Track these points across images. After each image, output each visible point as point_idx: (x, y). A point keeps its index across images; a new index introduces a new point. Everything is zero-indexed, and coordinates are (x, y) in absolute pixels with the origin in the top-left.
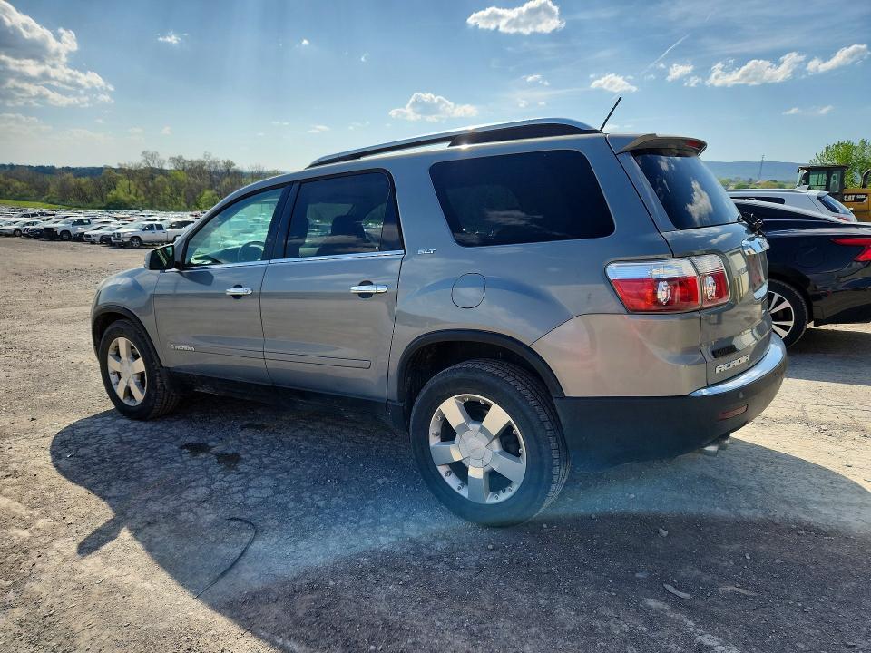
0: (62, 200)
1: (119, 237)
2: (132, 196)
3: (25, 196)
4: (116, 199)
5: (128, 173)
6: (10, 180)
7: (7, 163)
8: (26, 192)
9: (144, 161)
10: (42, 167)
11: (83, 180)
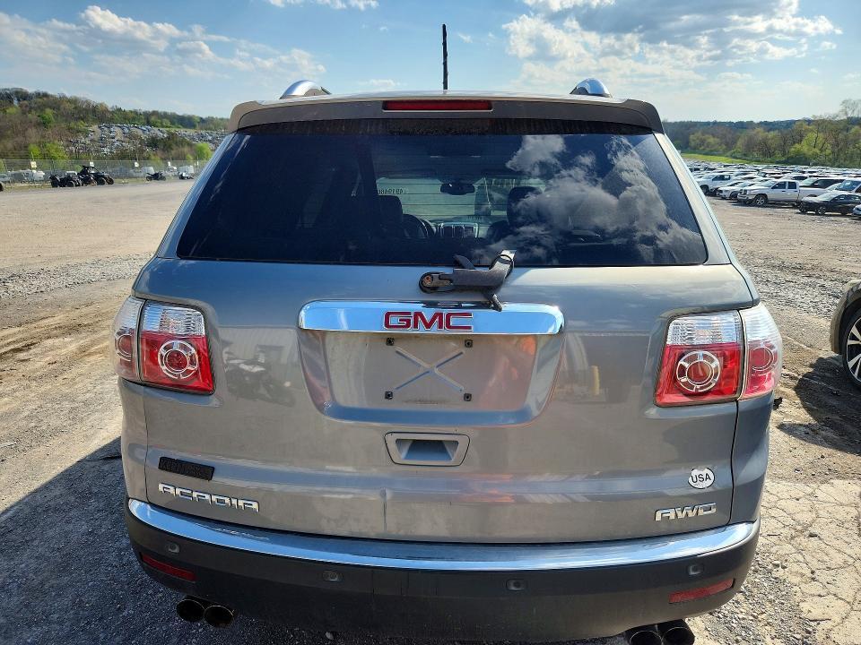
0: (745, 155)
1: (745, 194)
2: (817, 150)
3: (715, 150)
4: (798, 153)
5: (820, 125)
6: (707, 136)
7: (712, 121)
8: (717, 147)
9: (843, 110)
10: (741, 123)
11: (771, 134)
